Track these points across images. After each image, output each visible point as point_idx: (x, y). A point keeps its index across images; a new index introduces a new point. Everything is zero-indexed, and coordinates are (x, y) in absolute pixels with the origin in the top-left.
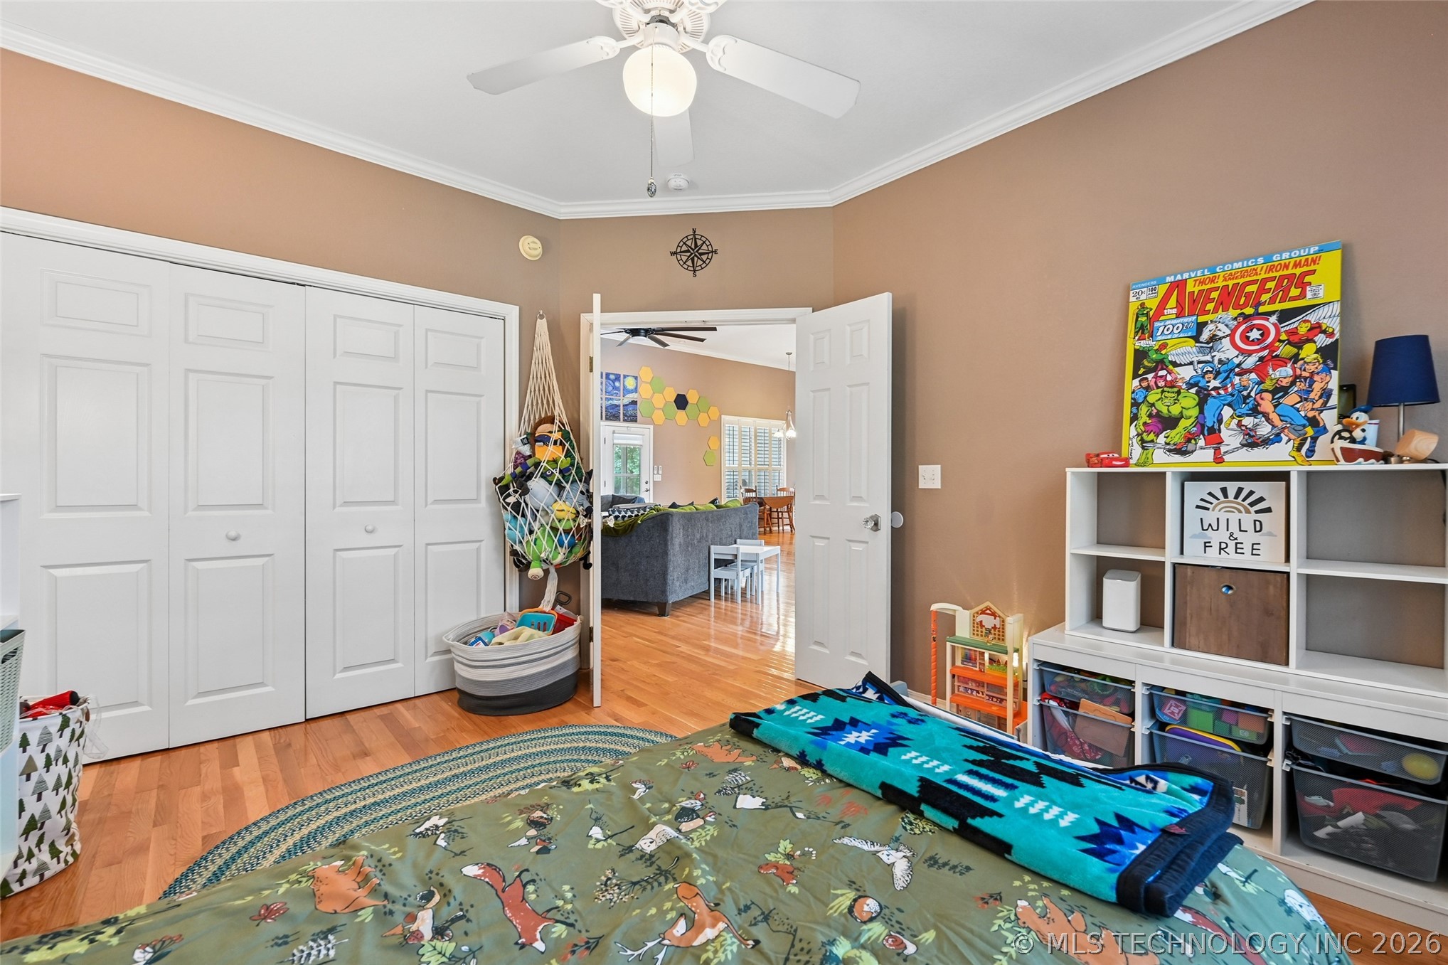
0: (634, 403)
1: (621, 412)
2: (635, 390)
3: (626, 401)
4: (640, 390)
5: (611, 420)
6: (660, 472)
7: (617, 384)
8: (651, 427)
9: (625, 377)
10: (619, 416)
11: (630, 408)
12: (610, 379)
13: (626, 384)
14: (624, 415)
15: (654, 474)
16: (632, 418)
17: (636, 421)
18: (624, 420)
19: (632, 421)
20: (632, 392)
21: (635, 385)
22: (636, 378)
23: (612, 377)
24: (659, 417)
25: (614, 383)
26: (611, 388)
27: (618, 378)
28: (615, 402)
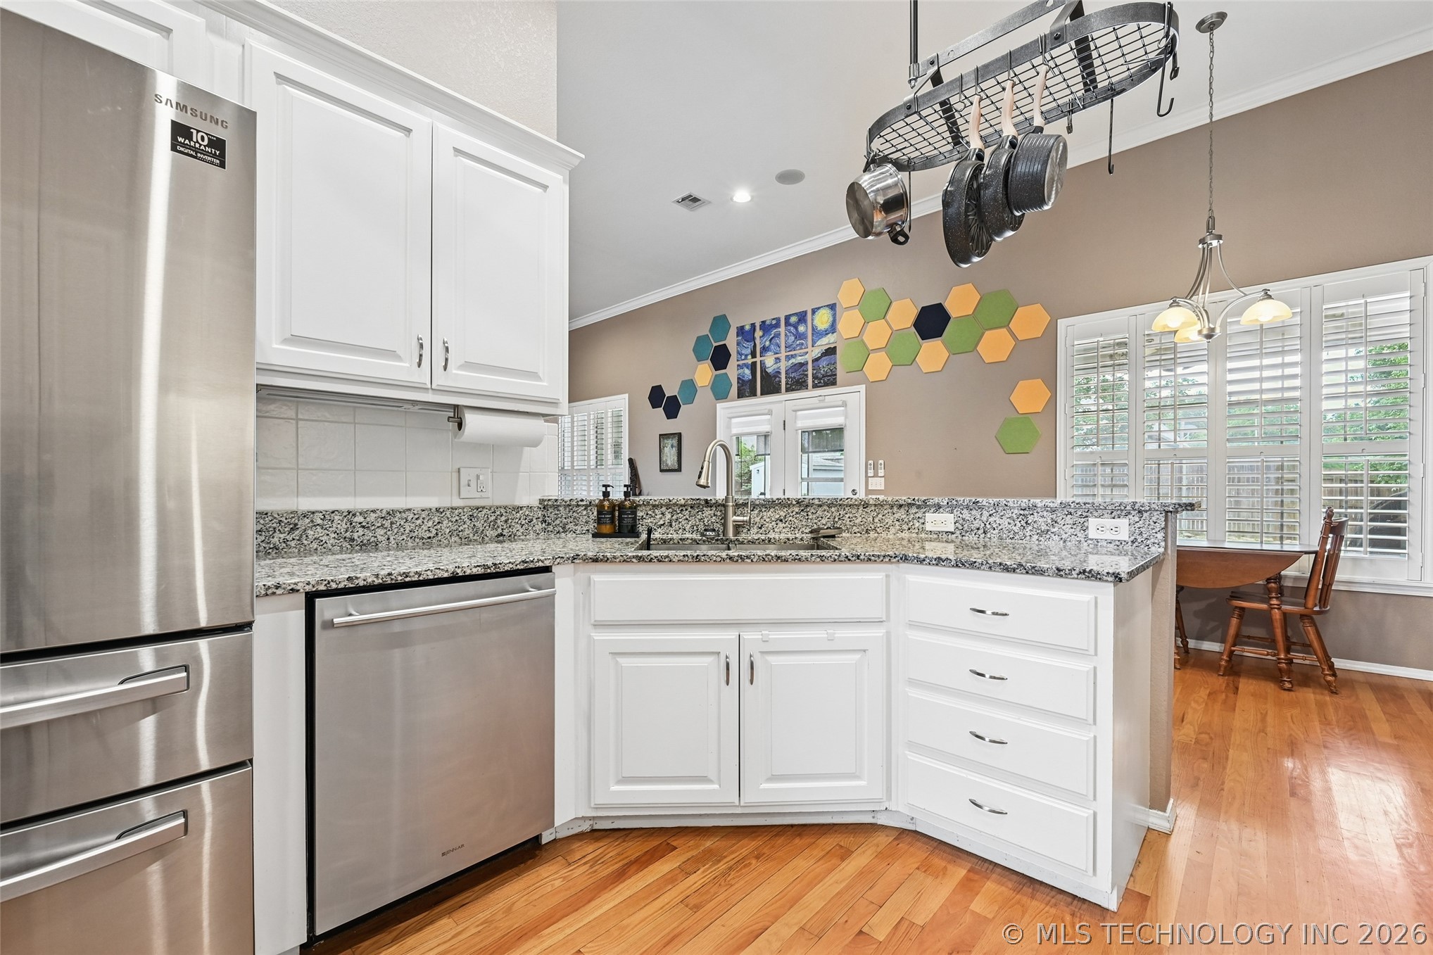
0: (831, 351)
1: (810, 373)
2: (833, 328)
3: (816, 352)
4: (839, 326)
5: (793, 390)
6: (881, 473)
7: (801, 328)
8: (862, 388)
9: (814, 311)
10: (805, 381)
11: (823, 363)
12: (790, 325)
13: (816, 322)
14: (815, 377)
15: (867, 477)
16: (827, 380)
17: (833, 383)
18: (815, 386)
19: (826, 385)
20: (826, 333)
21: (831, 319)
22: (832, 307)
23: (793, 319)
24: (878, 366)
25: (796, 328)
26: (793, 338)
27: (802, 317)
28: (799, 359)
